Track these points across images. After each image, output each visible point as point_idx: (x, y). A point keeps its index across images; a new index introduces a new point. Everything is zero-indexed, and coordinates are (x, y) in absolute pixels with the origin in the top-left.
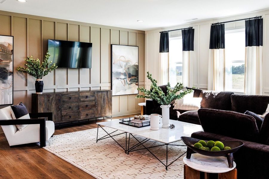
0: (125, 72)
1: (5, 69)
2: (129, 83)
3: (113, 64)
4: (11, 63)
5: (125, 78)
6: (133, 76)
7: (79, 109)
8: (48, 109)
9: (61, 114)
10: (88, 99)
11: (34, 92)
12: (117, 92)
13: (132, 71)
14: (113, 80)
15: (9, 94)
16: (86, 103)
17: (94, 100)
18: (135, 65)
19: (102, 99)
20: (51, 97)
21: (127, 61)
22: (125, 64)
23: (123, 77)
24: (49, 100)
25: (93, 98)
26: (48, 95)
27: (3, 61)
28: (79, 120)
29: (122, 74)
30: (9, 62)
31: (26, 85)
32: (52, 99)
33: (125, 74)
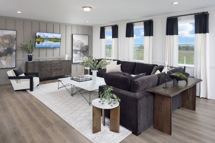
0: (80, 49)
1: (11, 48)
2: (83, 56)
3: (73, 45)
4: (15, 45)
5: (80, 53)
6: (85, 52)
7: (51, 70)
8: (34, 71)
9: (41, 73)
10: (57, 65)
11: (27, 61)
12: (75, 61)
13: (84, 49)
14: (73, 54)
15: (13, 62)
16: (56, 67)
17: (60, 66)
18: (86, 46)
19: (66, 65)
20: (36, 64)
21: (82, 43)
22: (80, 45)
23: (79, 52)
24: (34, 66)
25: (60, 65)
26: (34, 63)
27: (11, 44)
28: (52, 76)
29: (79, 51)
30: (14, 45)
31: (23, 57)
32: (36, 65)
33: (80, 51)
